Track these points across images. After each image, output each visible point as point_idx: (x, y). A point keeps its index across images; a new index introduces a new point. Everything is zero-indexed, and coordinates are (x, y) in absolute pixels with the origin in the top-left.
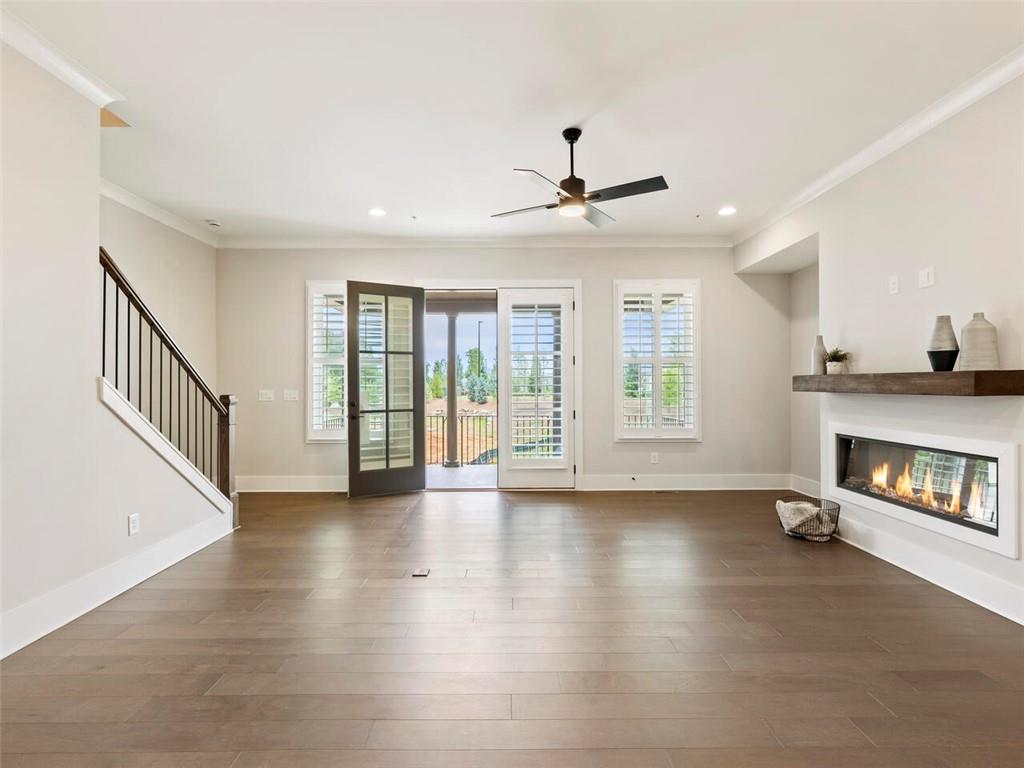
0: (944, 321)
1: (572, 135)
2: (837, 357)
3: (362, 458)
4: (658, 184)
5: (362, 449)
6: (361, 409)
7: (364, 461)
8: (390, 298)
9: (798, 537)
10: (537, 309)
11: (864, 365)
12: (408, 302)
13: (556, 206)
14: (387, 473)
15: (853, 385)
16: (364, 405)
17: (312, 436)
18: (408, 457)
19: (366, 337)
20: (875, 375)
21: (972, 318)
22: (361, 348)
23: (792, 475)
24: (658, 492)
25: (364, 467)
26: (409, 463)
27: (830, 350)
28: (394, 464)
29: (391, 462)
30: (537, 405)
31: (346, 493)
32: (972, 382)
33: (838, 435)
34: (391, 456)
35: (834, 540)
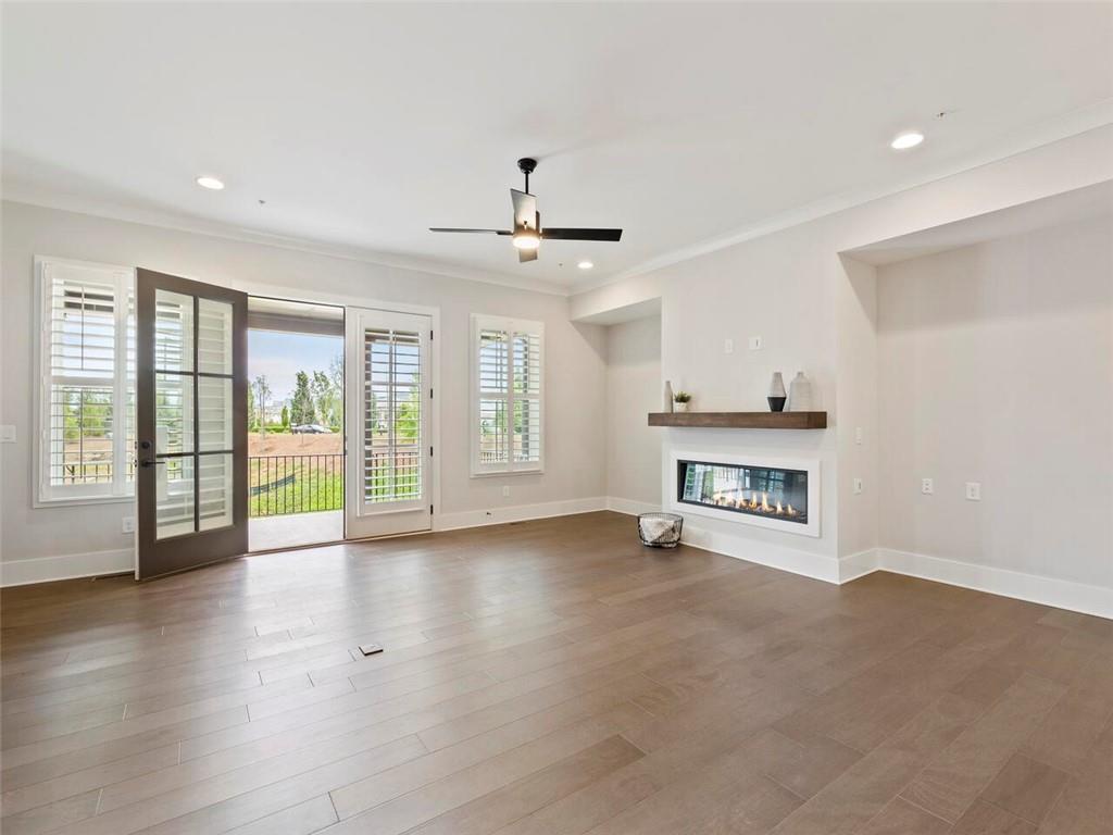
0: (778, 376)
1: (528, 165)
2: (683, 399)
3: (159, 521)
4: (613, 235)
5: (159, 508)
6: (157, 453)
7: (162, 525)
8: (201, 301)
9: (657, 546)
10: (391, 336)
11: (702, 405)
12: (226, 311)
13: (508, 233)
14: (198, 538)
15: (708, 421)
16: (162, 446)
17: (47, 496)
18: (223, 514)
19: (165, 351)
20: (729, 415)
21: (795, 376)
22: (158, 367)
23: (608, 497)
24: (513, 524)
25: (162, 533)
26: (226, 521)
27: (676, 392)
28: (205, 526)
29: (201, 522)
30: (390, 441)
31: (133, 573)
32: (806, 420)
33: (679, 461)
34: (201, 514)
35: (679, 547)
